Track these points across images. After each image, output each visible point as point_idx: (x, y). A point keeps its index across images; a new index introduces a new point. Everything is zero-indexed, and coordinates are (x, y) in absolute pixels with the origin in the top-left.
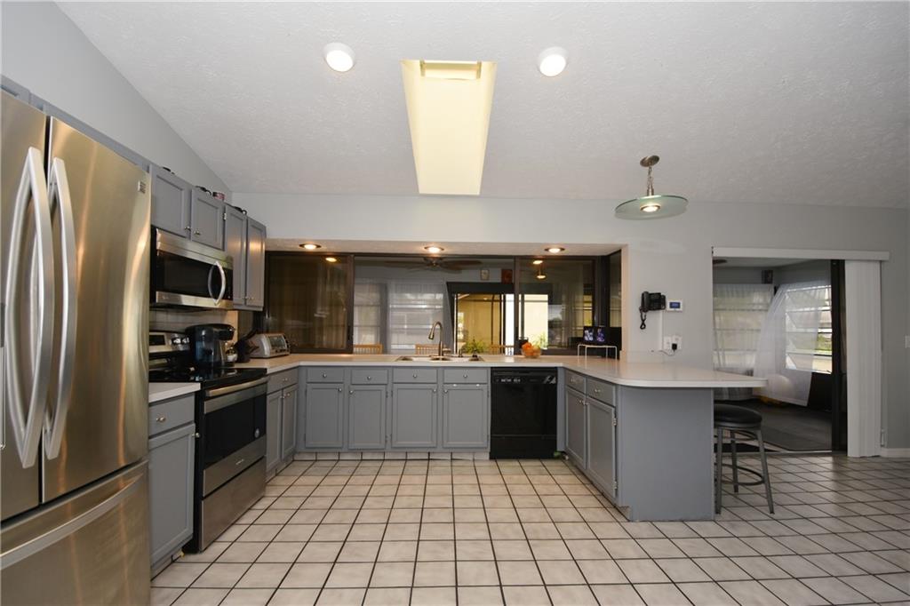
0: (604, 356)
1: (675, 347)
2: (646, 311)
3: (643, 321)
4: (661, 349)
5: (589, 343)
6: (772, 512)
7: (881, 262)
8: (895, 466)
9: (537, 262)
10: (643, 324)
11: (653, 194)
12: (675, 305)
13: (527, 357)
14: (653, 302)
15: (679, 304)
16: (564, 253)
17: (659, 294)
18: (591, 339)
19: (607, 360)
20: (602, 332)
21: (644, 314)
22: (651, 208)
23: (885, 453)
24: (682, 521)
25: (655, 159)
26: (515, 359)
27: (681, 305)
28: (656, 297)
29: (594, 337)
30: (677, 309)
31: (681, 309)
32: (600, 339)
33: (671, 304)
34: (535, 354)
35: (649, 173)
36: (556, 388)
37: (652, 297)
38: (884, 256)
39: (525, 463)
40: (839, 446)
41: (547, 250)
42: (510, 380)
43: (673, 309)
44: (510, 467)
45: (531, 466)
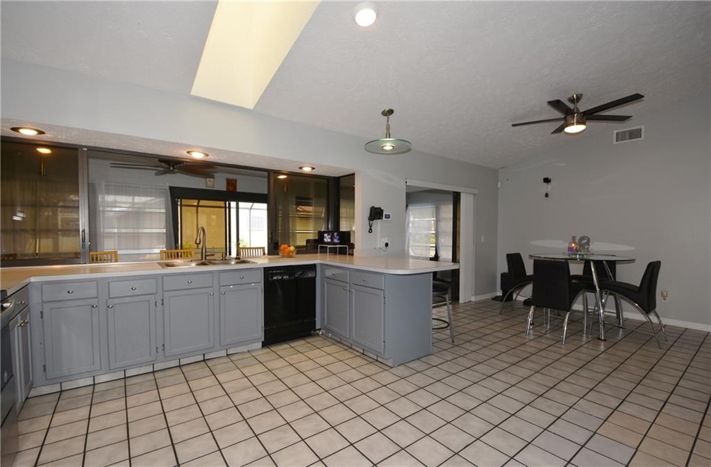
0: (335, 253)
1: (387, 245)
2: (372, 220)
3: (371, 227)
4: (379, 246)
5: (328, 243)
6: (453, 342)
7: (474, 194)
8: (481, 305)
9: (282, 177)
10: (371, 229)
11: (389, 138)
12: (388, 217)
13: (283, 257)
14: (376, 214)
16: (315, 172)
17: (380, 208)
18: (329, 240)
19: (338, 256)
20: (337, 235)
21: (371, 222)
22: (388, 147)
23: (473, 299)
24: (418, 359)
25: (391, 112)
26: (269, 259)
27: (390, 216)
28: (379, 211)
29: (332, 240)
31: (390, 219)
32: (336, 241)
33: (386, 215)
34: (291, 254)
35: (388, 121)
36: (315, 280)
37: (376, 210)
38: (476, 191)
39: (295, 344)
40: (455, 298)
41: (301, 168)
42: (280, 278)
43: (387, 219)
44: (283, 349)
45: (299, 344)
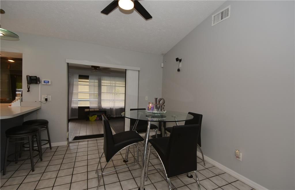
1: (46, 100)
2: (30, 84)
4: (40, 101)
7: (139, 71)
14: (33, 80)
15: (48, 81)
17: (36, 76)
27: (50, 82)
28: (35, 78)
30: (47, 84)
31: (50, 83)
33: (44, 81)
37: (32, 78)
38: (139, 69)
43: (45, 84)
